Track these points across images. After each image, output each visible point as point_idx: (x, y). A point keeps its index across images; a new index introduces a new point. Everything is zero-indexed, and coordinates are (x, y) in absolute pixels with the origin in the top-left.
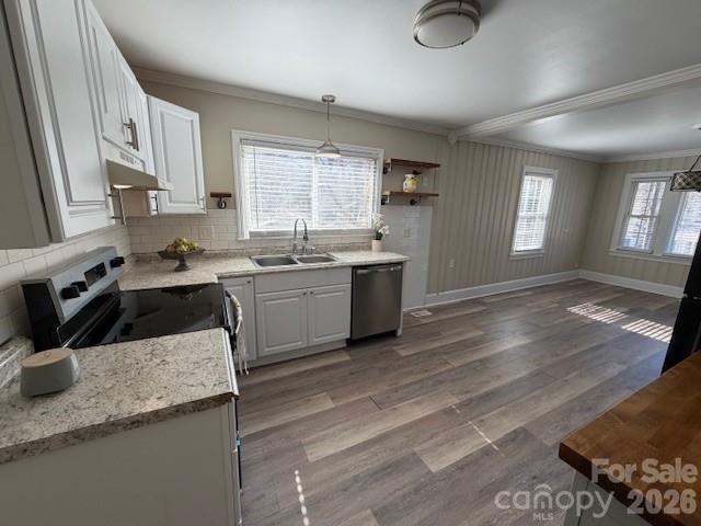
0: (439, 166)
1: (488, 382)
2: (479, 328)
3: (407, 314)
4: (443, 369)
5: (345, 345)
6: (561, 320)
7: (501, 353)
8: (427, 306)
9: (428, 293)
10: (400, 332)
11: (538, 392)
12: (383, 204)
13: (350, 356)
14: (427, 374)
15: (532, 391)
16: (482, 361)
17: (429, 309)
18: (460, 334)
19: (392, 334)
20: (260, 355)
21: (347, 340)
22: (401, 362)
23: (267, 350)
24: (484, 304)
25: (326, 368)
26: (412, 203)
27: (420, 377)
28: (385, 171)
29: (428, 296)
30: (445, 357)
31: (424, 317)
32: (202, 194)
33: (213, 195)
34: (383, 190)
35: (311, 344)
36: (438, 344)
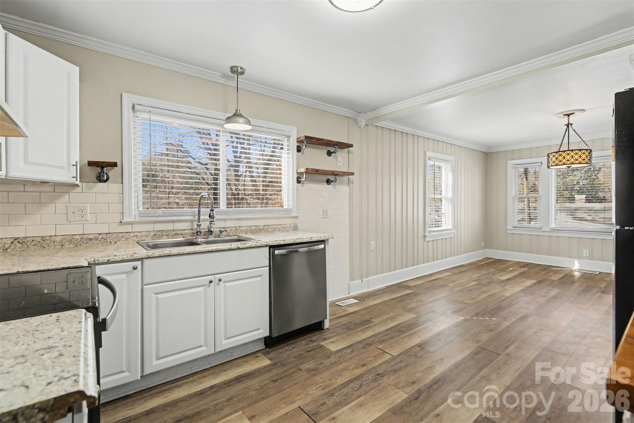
0: (351, 146)
1: (431, 368)
2: (411, 310)
3: (333, 304)
4: (381, 360)
5: (262, 346)
6: (484, 295)
7: (438, 335)
8: (352, 294)
9: (352, 279)
10: (327, 325)
11: (484, 372)
12: (299, 182)
13: (270, 359)
14: (364, 369)
15: (480, 370)
16: (420, 345)
17: (355, 298)
18: (392, 319)
19: (318, 327)
20: (147, 372)
21: (266, 339)
22: (333, 359)
23: (155, 363)
24: (409, 287)
25: (239, 379)
26: (328, 182)
27: (358, 372)
28: (299, 150)
29: (352, 283)
30: (380, 347)
31: (350, 306)
32: (76, 158)
33: (91, 164)
34: (298, 167)
35: (218, 349)
36: (370, 333)
